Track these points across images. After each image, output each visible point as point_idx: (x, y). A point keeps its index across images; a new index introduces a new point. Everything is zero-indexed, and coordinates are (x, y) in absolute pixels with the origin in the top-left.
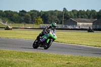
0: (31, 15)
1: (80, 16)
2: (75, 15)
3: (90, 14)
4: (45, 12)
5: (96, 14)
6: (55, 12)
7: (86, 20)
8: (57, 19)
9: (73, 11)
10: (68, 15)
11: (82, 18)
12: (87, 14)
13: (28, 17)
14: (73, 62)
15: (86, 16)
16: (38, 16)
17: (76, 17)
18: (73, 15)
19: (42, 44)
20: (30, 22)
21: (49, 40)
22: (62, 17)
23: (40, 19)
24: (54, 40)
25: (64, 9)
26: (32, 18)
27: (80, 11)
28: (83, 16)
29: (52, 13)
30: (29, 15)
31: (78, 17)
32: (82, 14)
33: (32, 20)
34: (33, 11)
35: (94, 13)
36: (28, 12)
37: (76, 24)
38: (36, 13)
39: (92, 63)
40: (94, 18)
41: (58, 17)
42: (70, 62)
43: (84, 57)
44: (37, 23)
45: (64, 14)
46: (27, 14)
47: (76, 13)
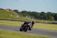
0: (48, 15)
13: (46, 16)
20: (47, 19)
30: (46, 15)
33: (48, 18)
34: (49, 12)
36: (46, 13)
38: (51, 14)
46: (45, 14)
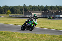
1: (34, 9)
2: (31, 9)
3: (40, 8)
4: (12, 7)
5: (44, 8)
6: (19, 7)
7: (37, 11)
8: (20, 11)
9: (29, 6)
10: (27, 9)
11: (35, 10)
12: (38, 8)
14: (30, 38)
15: (38, 9)
16: (8, 9)
17: (32, 10)
18: (29, 8)
19: (28, 28)
21: (33, 25)
22: (23, 10)
23: (9, 11)
24: (36, 25)
25: (24, 5)
26: (4, 10)
27: (34, 6)
28: (36, 9)
29: (16, 7)
31: (33, 10)
32: (35, 8)
35: (43, 7)
37: (32, 14)
39: (41, 38)
40: (43, 10)
41: (20, 10)
42: (28, 37)
43: (36, 34)
44: (7, 13)
45: (24, 8)
47: (31, 8)
